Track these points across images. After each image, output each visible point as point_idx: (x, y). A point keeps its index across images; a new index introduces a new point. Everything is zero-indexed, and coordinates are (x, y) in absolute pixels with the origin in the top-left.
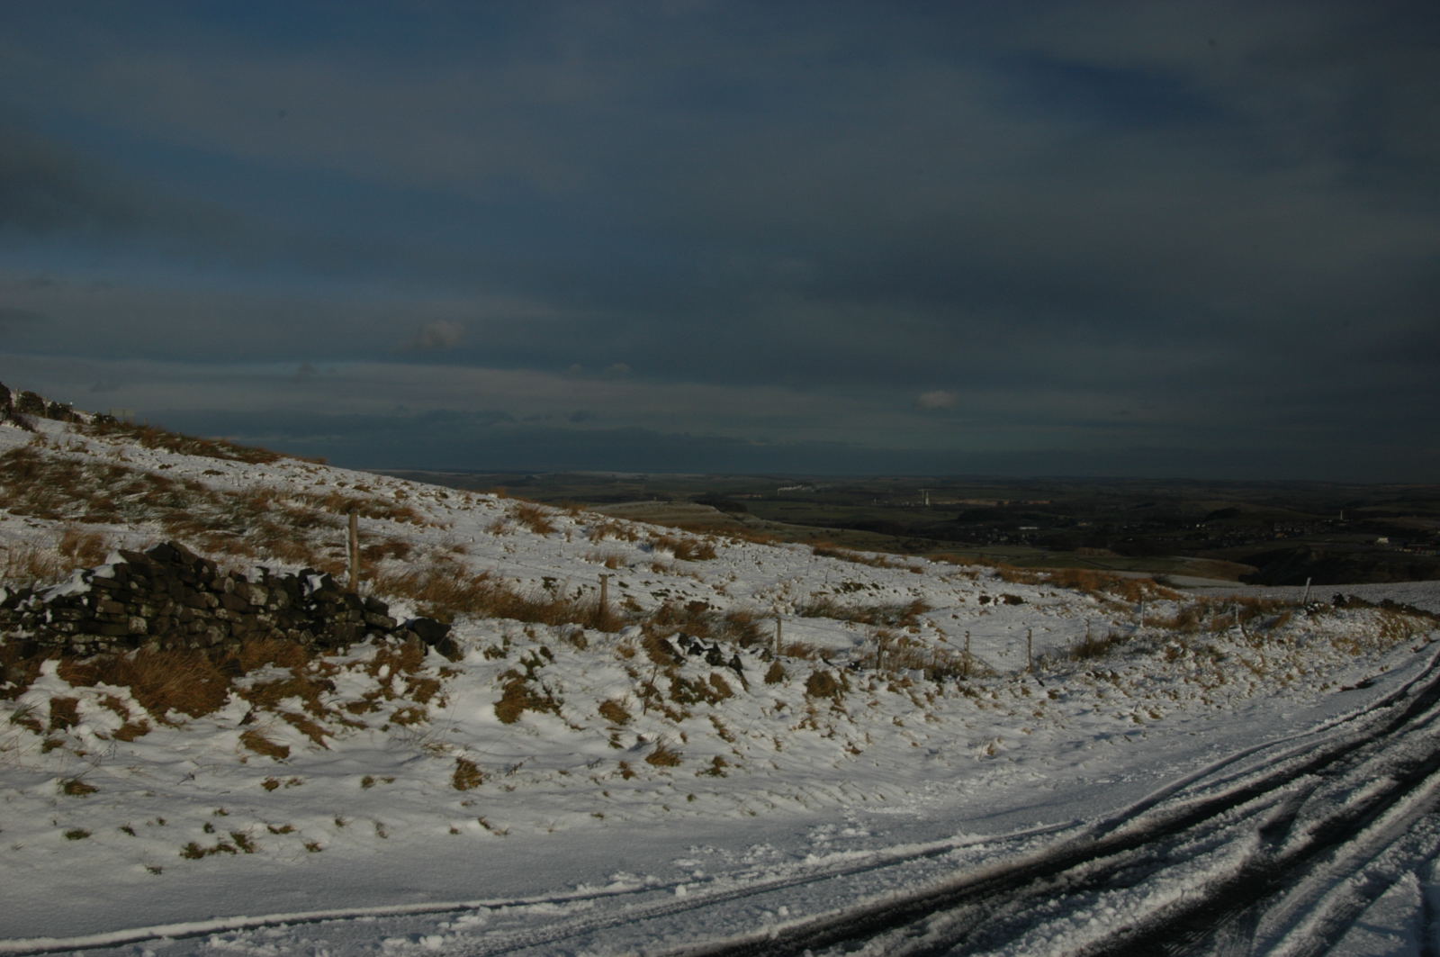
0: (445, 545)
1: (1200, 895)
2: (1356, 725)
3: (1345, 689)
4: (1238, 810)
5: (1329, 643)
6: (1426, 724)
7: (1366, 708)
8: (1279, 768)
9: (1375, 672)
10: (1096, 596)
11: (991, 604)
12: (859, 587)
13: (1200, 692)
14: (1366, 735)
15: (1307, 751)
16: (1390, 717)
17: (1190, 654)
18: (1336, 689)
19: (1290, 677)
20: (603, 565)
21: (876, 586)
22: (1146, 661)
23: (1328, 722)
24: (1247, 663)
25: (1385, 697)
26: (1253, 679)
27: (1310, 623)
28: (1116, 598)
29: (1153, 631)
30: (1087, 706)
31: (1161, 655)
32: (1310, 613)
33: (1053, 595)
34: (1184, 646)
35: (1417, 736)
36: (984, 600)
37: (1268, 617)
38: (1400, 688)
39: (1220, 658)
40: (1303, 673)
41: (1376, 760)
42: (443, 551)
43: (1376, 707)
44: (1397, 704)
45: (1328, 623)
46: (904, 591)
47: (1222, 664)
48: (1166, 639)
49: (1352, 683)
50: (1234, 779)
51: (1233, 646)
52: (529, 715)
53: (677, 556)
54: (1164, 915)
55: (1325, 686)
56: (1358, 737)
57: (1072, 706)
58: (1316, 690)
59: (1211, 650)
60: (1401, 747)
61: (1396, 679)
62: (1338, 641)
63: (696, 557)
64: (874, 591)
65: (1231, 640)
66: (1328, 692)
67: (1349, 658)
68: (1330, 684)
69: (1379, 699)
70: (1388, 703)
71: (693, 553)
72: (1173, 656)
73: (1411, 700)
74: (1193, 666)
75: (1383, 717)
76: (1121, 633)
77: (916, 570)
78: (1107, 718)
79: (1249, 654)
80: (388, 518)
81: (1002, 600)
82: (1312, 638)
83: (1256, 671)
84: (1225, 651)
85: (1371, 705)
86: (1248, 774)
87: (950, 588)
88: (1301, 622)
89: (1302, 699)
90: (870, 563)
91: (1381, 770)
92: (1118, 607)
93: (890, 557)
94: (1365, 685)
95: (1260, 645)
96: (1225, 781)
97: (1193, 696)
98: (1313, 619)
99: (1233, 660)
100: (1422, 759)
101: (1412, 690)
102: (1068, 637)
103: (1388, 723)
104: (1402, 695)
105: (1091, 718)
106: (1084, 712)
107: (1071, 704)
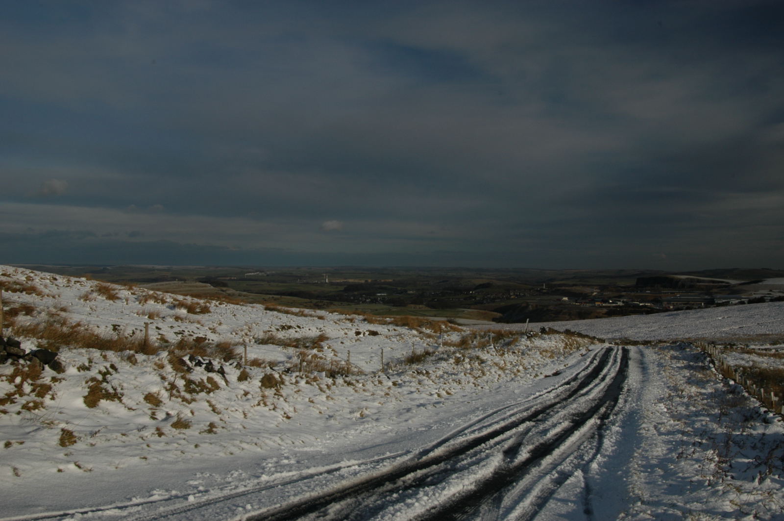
0: (55, 307)
1: (472, 487)
2: (552, 395)
3: (546, 376)
4: (492, 442)
5: (538, 353)
6: (587, 393)
7: (557, 386)
8: (513, 419)
9: (562, 367)
10: (417, 330)
11: (362, 335)
12: (290, 327)
13: (472, 380)
14: (557, 400)
15: (527, 409)
16: (569, 390)
17: (467, 360)
18: (542, 377)
19: (518, 371)
20: (147, 317)
21: (299, 327)
22: (444, 364)
23: (538, 394)
24: (496, 364)
25: (567, 380)
26: (500, 372)
27: (529, 342)
28: (428, 331)
29: (448, 348)
30: (413, 389)
31: (452, 361)
32: (528, 337)
33: (395, 330)
34: (463, 356)
35: (583, 400)
36: (358, 333)
37: (507, 340)
38: (574, 375)
39: (482, 362)
40: (525, 369)
41: (562, 413)
42: (54, 310)
43: (562, 385)
44: (572, 383)
45: (538, 342)
46: (314, 329)
47: (483, 365)
48: (454, 353)
49: (550, 373)
50: (490, 425)
51: (489, 355)
52: (103, 403)
53: (188, 312)
54: (453, 499)
55: (537, 375)
56: (553, 401)
57: (405, 390)
58: (532, 377)
59: (478, 358)
60: (575, 406)
61: (571, 371)
62: (543, 351)
63: (200, 312)
64: (298, 329)
65: (488, 352)
66: (538, 378)
67: (548, 360)
68: (539, 374)
69: (564, 381)
70: (568, 383)
71: (198, 310)
72: (458, 362)
73: (580, 381)
74: (469, 366)
75: (566, 390)
76: (431, 350)
77: (321, 318)
78: (423, 395)
79: (497, 359)
80: (21, 292)
81: (367, 333)
82: (530, 350)
83: (501, 368)
84: (485, 358)
85: (560, 384)
86: (497, 422)
87: (339, 328)
88: (524, 342)
89: (525, 382)
90: (296, 314)
91: (565, 418)
92: (429, 336)
93: (307, 311)
94: (557, 374)
95: (503, 354)
96: (485, 427)
97: (469, 382)
98: (530, 340)
99: (489, 363)
100: (585, 411)
101: (580, 376)
102: (402, 353)
103: (568, 393)
104: (575, 379)
105: (415, 395)
106: (412, 392)
107: (404, 388)
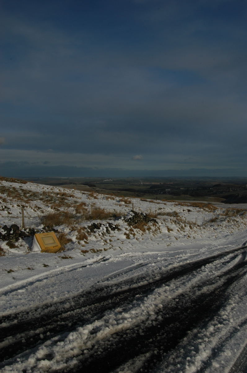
12: (161, 209)
13: (237, 228)
17: (232, 221)
21: (164, 208)
22: (224, 222)
24: (242, 223)
26: (244, 225)
29: (223, 217)
30: (221, 231)
31: (227, 221)
33: (195, 209)
34: (230, 219)
36: (184, 210)
37: (241, 213)
39: (237, 222)
47: (238, 223)
48: (226, 218)
57: (218, 231)
59: (235, 220)
63: (128, 203)
65: (238, 218)
72: (229, 222)
74: (233, 223)
76: (217, 217)
77: (165, 204)
78: (225, 233)
79: (242, 221)
81: (187, 210)
84: (237, 220)
90: (150, 202)
95: (243, 219)
99: (240, 222)
102: (207, 218)
105: (223, 233)
